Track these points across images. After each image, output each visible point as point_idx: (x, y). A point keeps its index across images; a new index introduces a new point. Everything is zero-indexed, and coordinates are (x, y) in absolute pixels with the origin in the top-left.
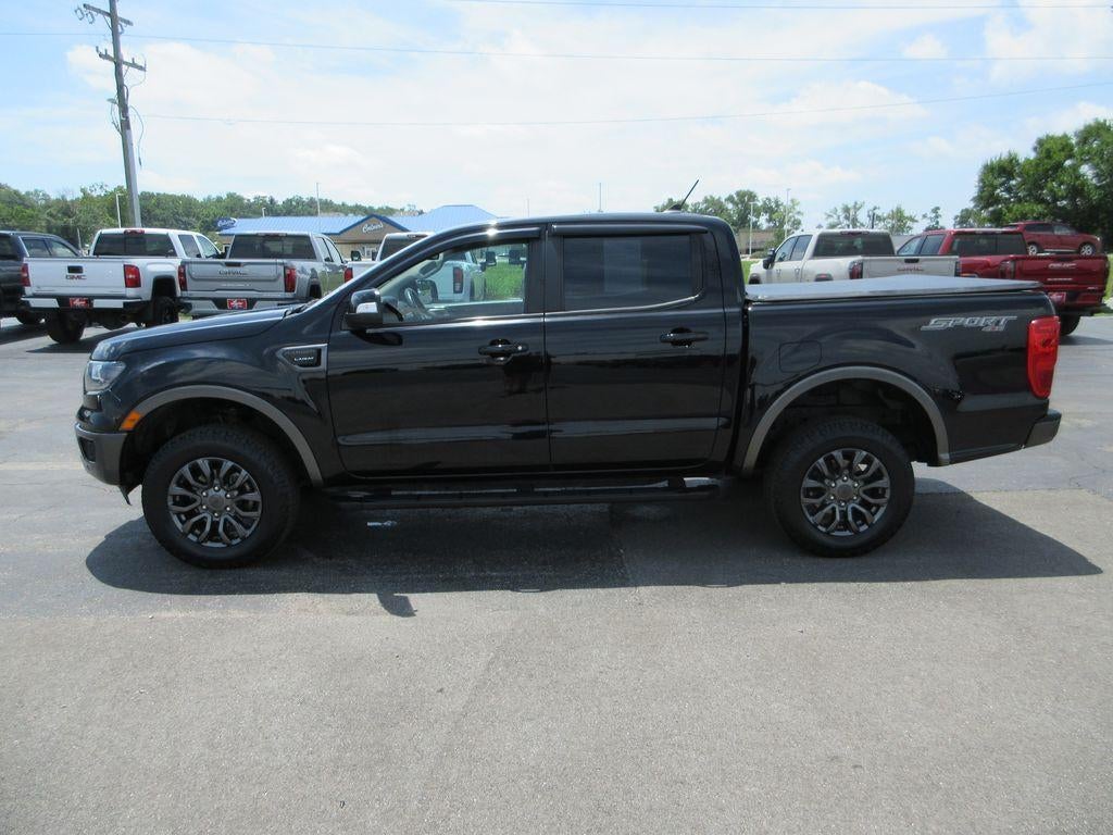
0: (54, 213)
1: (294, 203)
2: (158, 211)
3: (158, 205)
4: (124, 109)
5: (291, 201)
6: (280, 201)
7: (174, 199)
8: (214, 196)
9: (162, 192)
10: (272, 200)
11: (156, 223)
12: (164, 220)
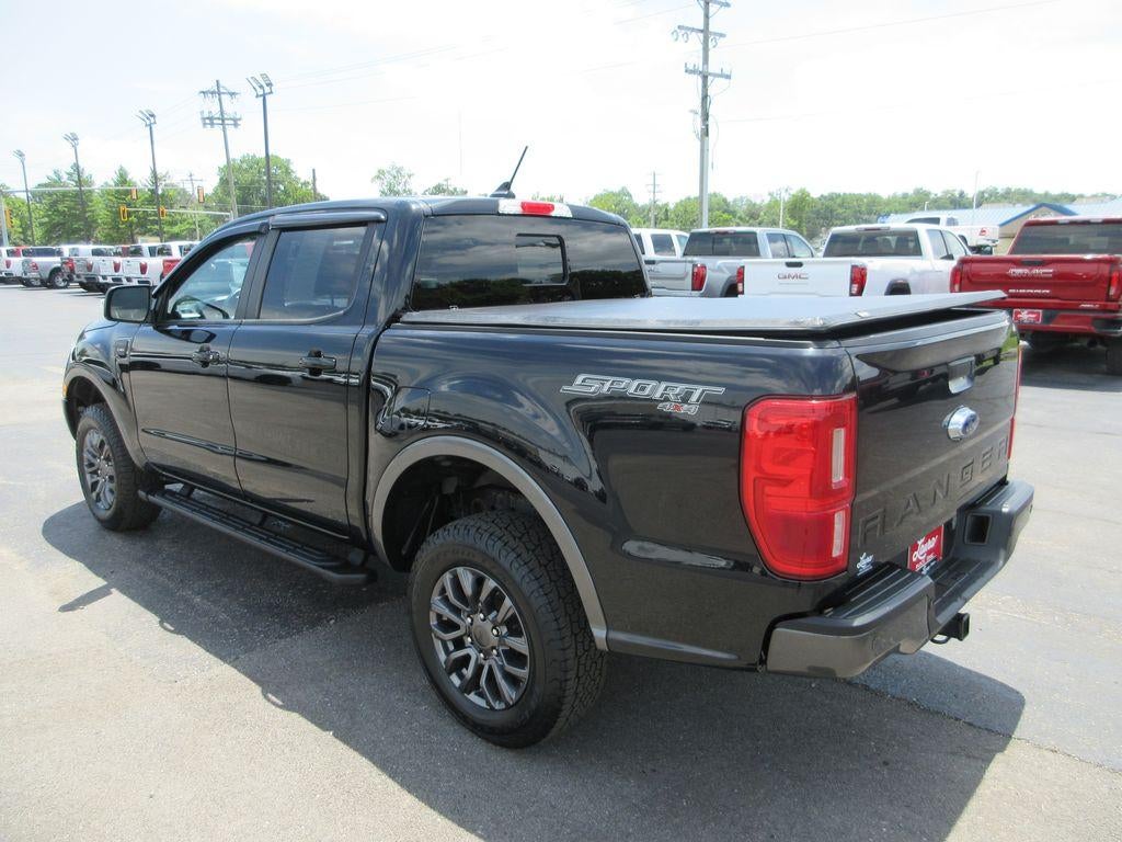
0: (743, 216)
1: (986, 195)
2: (840, 211)
3: (841, 206)
4: (706, 117)
5: (983, 193)
6: (971, 193)
7: (859, 198)
8: (900, 193)
9: (848, 192)
10: (962, 194)
11: (838, 222)
12: (844, 219)
